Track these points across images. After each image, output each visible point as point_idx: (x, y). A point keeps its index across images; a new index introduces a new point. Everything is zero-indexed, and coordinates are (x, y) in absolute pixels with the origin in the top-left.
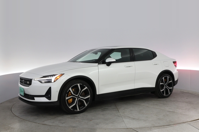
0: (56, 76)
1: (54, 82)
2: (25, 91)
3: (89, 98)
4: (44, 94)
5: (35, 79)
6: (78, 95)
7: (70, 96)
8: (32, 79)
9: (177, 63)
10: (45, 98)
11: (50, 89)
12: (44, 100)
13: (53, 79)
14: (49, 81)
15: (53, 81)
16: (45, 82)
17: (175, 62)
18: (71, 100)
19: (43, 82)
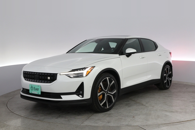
0: (87, 70)
1: (86, 76)
2: (42, 88)
3: (115, 93)
4: (74, 91)
5: (61, 74)
6: (107, 90)
7: (101, 91)
8: (57, 74)
9: (172, 54)
10: (75, 95)
11: (82, 84)
12: (75, 97)
13: (85, 72)
14: (80, 76)
15: (84, 75)
16: (74, 77)
17: (170, 53)
18: (101, 97)
19: (72, 76)
